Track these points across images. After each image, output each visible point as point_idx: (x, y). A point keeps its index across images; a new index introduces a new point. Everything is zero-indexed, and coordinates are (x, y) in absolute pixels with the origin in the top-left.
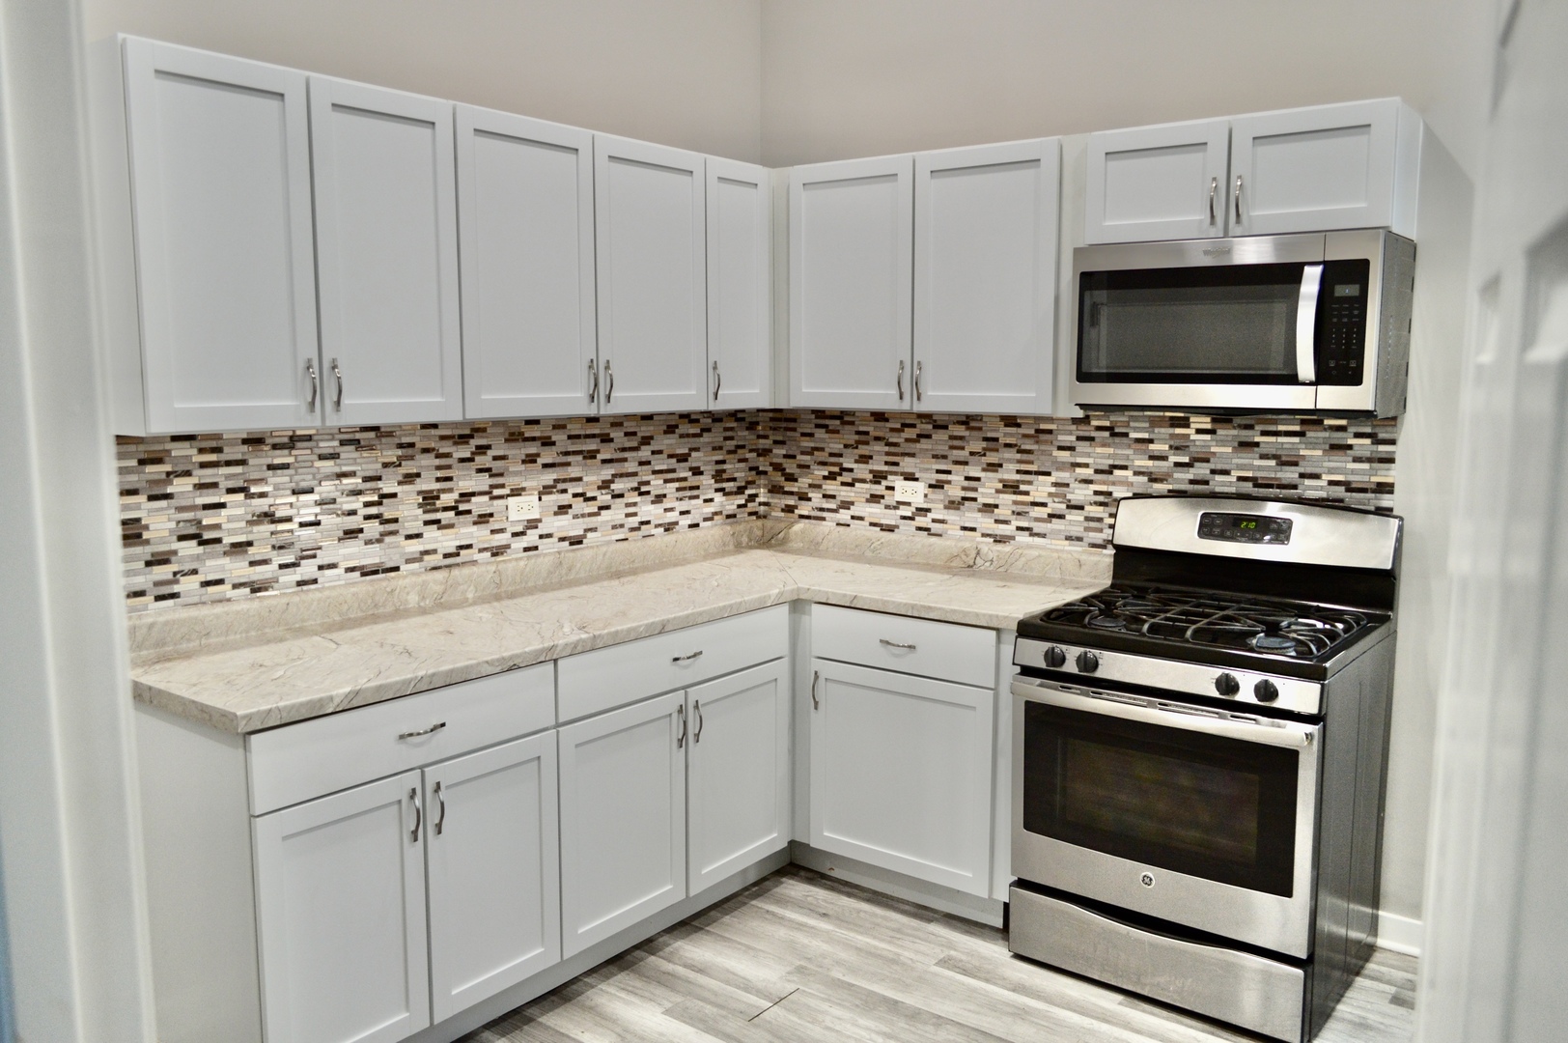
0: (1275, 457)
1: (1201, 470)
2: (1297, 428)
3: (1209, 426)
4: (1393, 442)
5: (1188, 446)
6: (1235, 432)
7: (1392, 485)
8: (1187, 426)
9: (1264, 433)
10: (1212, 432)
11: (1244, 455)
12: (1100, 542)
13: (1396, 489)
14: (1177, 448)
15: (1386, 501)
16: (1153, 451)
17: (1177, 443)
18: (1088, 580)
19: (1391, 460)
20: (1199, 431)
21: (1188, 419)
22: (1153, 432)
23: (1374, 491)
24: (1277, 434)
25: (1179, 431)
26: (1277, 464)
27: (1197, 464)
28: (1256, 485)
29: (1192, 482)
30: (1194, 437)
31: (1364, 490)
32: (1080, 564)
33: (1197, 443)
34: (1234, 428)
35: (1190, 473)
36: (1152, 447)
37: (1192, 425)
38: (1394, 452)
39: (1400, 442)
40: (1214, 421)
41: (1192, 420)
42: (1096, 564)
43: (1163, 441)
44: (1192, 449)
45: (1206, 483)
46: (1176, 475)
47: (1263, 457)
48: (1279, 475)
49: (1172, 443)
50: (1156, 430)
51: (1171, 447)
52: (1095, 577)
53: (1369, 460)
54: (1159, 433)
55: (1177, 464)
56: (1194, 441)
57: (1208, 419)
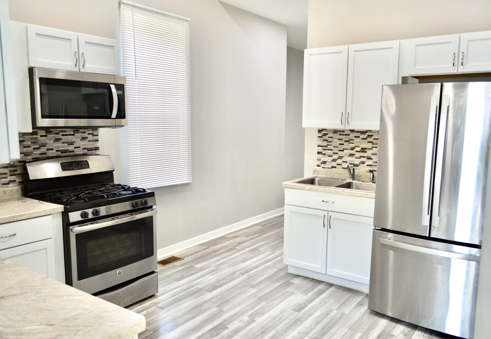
0: (67, 143)
1: (43, 150)
2: (72, 133)
3: (45, 134)
4: (97, 135)
5: (38, 142)
6: (53, 135)
7: (98, 148)
8: (37, 134)
9: (63, 135)
10: (46, 136)
11: (57, 143)
12: (7, 182)
13: (100, 149)
14: (34, 143)
15: (98, 152)
16: (25, 144)
17: (33, 141)
18: (9, 197)
19: (98, 141)
20: (41, 136)
21: (36, 132)
22: (24, 138)
23: (95, 150)
24: (66, 135)
25: (34, 136)
26: (68, 145)
27: (41, 148)
28: (62, 152)
29: (40, 154)
30: (40, 138)
31: (92, 150)
32: (5, 192)
33: (41, 140)
34: (53, 134)
35: (40, 151)
36: (24, 143)
37: (39, 134)
38: (98, 138)
39: (99, 135)
40: (46, 132)
41: (38, 132)
42: (12, 190)
43: (28, 141)
44: (39, 142)
45: (46, 154)
46: (34, 152)
47: (63, 143)
48: (69, 148)
49: (32, 141)
50: (25, 137)
51: (32, 142)
52: (12, 196)
53: (92, 141)
54: (26, 138)
55: (35, 149)
56: (40, 139)
57: (44, 132)
